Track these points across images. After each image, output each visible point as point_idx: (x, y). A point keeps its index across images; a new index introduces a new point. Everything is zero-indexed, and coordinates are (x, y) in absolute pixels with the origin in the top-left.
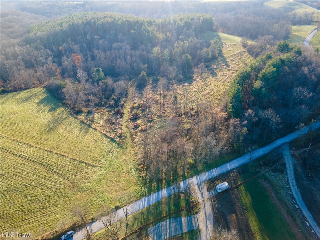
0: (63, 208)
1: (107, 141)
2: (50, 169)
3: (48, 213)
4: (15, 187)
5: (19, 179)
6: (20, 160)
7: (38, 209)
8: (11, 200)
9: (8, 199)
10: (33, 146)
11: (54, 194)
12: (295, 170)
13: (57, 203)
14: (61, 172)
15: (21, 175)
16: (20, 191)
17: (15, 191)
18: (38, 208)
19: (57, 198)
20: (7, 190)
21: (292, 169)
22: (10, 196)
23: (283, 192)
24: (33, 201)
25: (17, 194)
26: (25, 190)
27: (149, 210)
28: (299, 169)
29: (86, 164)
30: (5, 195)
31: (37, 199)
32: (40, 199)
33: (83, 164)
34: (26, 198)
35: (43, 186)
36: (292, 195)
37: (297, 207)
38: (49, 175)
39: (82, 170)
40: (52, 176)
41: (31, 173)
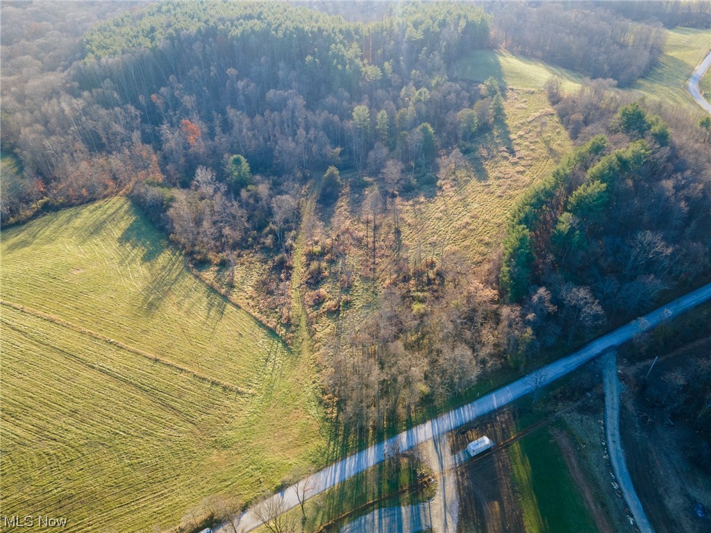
0: (188, 482)
1: (261, 334)
2: (159, 399)
3: (163, 492)
4: (100, 438)
5: (105, 420)
6: (101, 379)
7: (145, 484)
8: (96, 464)
9: (91, 464)
10: (121, 348)
11: (171, 453)
12: (622, 408)
13: (178, 472)
14: (178, 406)
15: (107, 412)
16: (110, 447)
17: (101, 447)
18: (145, 482)
19: (177, 461)
20: (86, 444)
21: (616, 406)
22: (94, 455)
23: (592, 456)
24: (135, 467)
25: (105, 452)
26: (118, 444)
27: (343, 491)
28: (630, 407)
29: (225, 388)
30: (83, 455)
31: (142, 462)
32: (146, 462)
33: (219, 389)
34: (121, 460)
35: (150, 435)
36: (609, 461)
37: (616, 487)
38: (158, 413)
39: (217, 402)
40: (163, 413)
41: (124, 408)
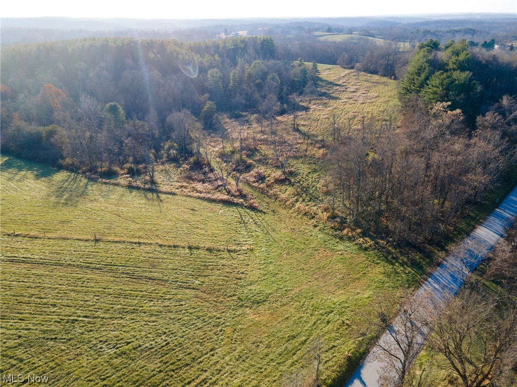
0: (236, 353)
2: (123, 273)
3: (203, 377)
4: (44, 332)
5: (46, 309)
7: (162, 374)
8: (52, 368)
9: (41, 370)
11: (183, 325)
13: (210, 345)
14: (158, 276)
15: (44, 300)
16: (70, 340)
17: (51, 343)
18: (160, 371)
19: (199, 333)
20: (20, 345)
22: (42, 357)
24: (132, 356)
25: (63, 348)
26: (82, 334)
29: (209, 250)
30: (21, 360)
31: (140, 346)
32: (147, 345)
33: (204, 252)
34: (99, 353)
35: (132, 313)
38: (132, 287)
40: (137, 286)
41: (74, 291)
